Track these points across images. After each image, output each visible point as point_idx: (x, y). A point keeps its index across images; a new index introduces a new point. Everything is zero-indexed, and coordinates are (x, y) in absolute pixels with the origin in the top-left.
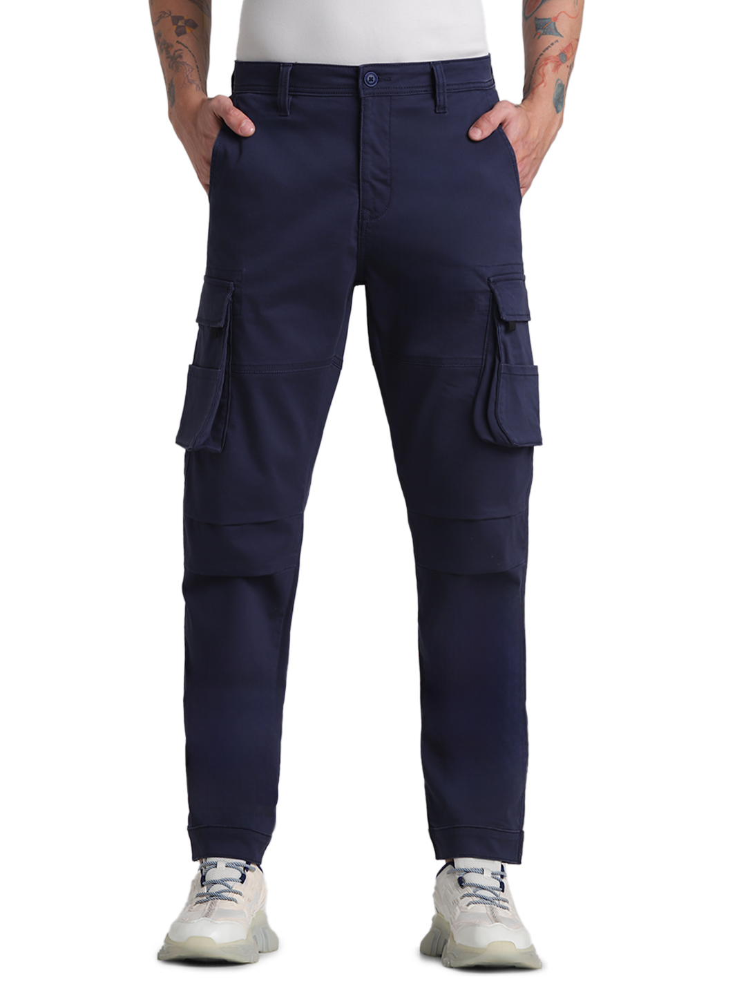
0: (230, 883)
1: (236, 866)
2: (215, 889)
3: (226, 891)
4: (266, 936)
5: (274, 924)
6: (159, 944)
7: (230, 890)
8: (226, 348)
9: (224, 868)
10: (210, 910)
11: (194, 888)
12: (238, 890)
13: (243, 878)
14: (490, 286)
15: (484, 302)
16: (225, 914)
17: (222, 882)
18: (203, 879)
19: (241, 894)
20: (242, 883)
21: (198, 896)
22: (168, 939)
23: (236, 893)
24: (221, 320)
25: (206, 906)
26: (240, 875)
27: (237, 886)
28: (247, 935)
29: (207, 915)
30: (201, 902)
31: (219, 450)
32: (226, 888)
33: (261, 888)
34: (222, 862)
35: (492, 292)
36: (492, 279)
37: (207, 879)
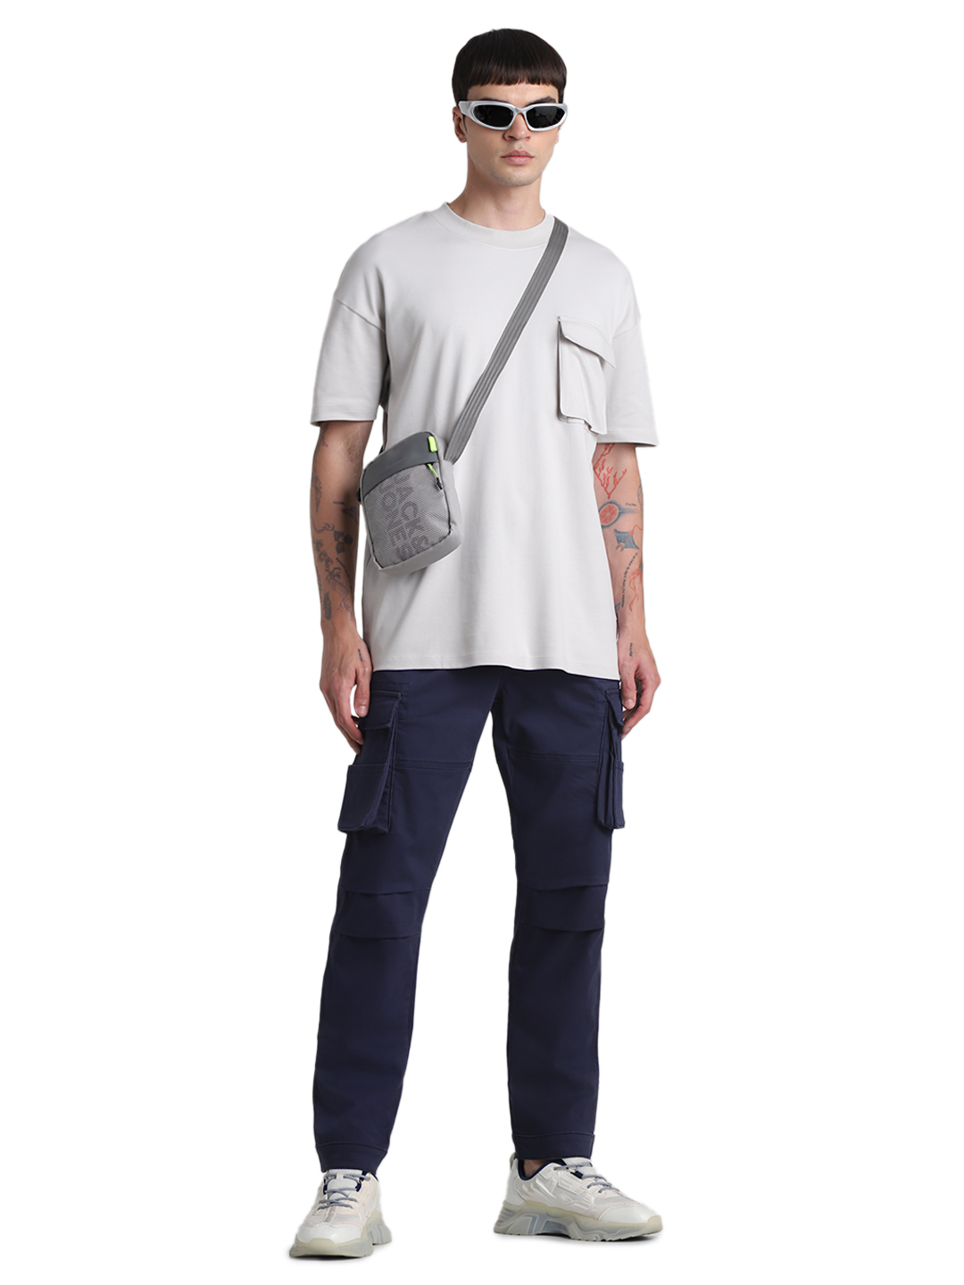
0: (347, 1192)
1: (353, 1177)
2: (335, 1197)
3: (343, 1199)
4: (380, 1231)
5: (388, 1221)
6: (290, 1242)
7: (347, 1198)
8: (391, 745)
9: (344, 1178)
10: (330, 1215)
11: (319, 1195)
12: (354, 1197)
13: (358, 1187)
14: (606, 698)
15: (602, 710)
16: (342, 1219)
17: (340, 1191)
18: (325, 1188)
19: (356, 1201)
20: (358, 1191)
21: (321, 1202)
22: (297, 1240)
23: (351, 1200)
24: (389, 721)
25: (327, 1211)
26: (356, 1185)
27: (353, 1194)
28: (362, 1234)
29: (327, 1220)
30: (322, 1208)
31: (387, 830)
32: (343, 1196)
33: (376, 1195)
34: (340, 1173)
35: (609, 702)
36: (608, 692)
37: (329, 1188)
